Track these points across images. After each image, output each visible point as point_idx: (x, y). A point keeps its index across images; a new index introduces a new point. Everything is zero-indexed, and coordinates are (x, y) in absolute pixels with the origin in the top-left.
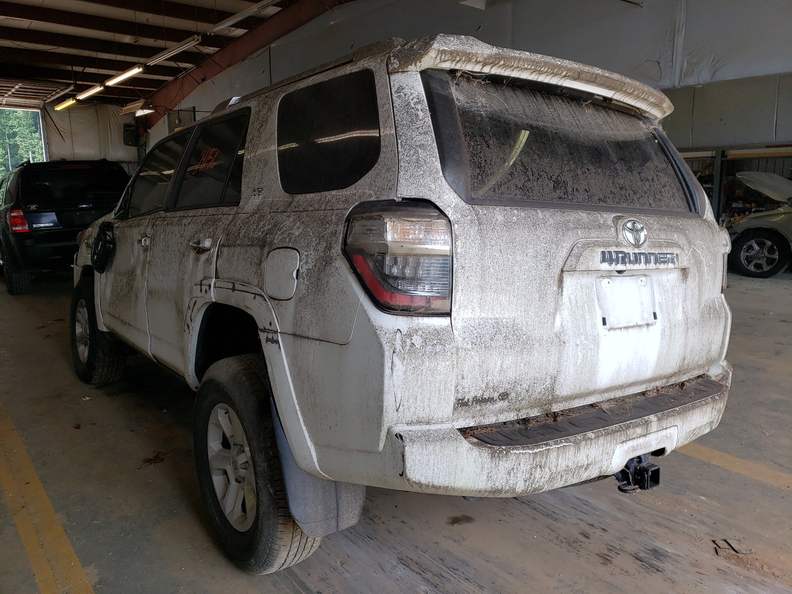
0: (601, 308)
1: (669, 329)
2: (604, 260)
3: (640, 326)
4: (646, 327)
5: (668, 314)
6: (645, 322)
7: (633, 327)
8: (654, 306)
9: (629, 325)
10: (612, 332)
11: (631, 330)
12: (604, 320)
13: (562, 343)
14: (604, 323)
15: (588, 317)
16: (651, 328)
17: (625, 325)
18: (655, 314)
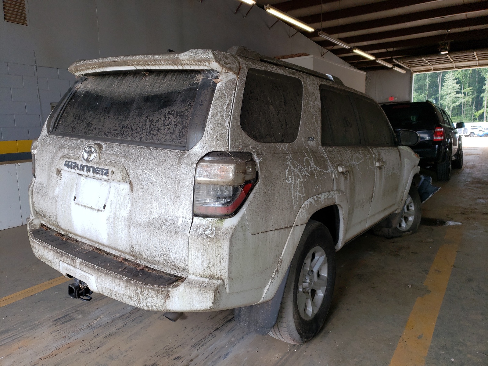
0: (76, 191)
1: (113, 219)
2: (65, 165)
3: (93, 209)
4: (96, 211)
5: (116, 209)
6: (97, 208)
7: (89, 208)
8: (106, 201)
9: (87, 206)
10: (77, 205)
11: (87, 209)
12: (75, 198)
13: (56, 201)
14: (75, 199)
15: (69, 194)
16: (100, 213)
17: (85, 205)
18: (105, 206)
